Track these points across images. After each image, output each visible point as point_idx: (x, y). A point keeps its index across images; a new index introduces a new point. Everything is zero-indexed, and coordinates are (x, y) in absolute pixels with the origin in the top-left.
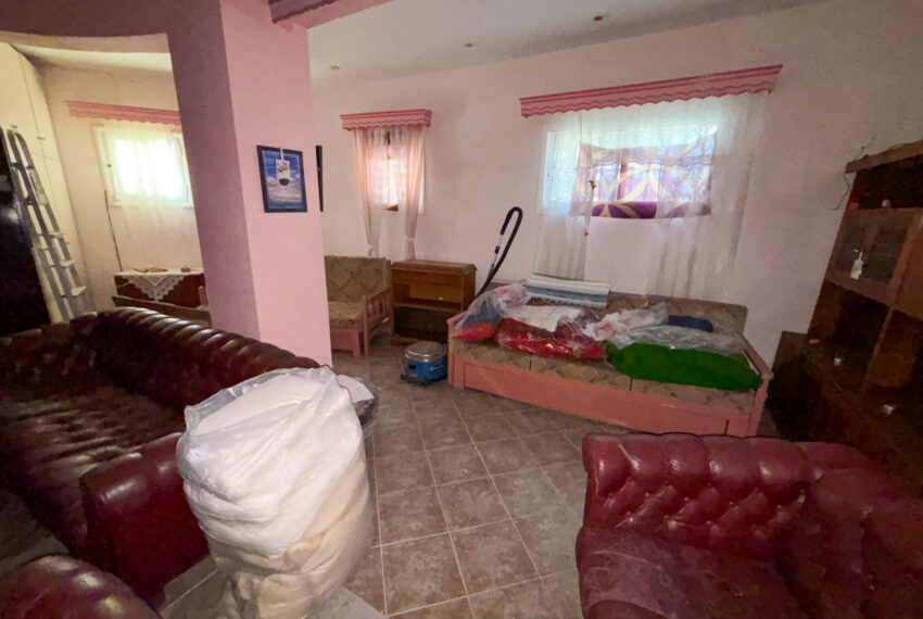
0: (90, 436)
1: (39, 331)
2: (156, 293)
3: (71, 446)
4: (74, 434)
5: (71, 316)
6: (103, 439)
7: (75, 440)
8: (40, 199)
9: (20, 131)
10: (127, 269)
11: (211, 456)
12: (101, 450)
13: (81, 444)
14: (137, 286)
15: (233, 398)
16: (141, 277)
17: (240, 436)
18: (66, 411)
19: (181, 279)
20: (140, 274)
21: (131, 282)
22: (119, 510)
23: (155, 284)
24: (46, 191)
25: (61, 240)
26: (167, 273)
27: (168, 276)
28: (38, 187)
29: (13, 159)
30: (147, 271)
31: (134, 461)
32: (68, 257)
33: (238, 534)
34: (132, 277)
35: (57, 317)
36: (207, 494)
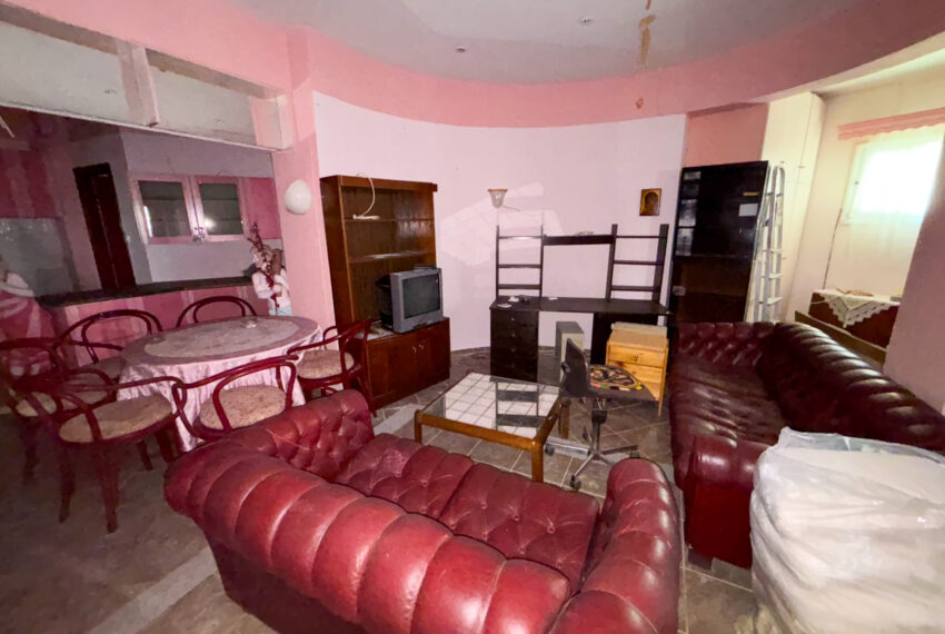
0: (725, 416)
1: (732, 325)
2: (848, 317)
3: (710, 415)
4: (716, 408)
5: (760, 320)
6: (729, 422)
7: (714, 412)
8: (776, 222)
9: (785, 166)
10: (830, 288)
11: (778, 479)
12: (724, 429)
13: (715, 416)
14: (831, 306)
15: (846, 449)
16: (839, 298)
17: (814, 481)
18: (720, 389)
19: (886, 308)
20: (840, 294)
21: (827, 300)
22: (705, 472)
23: (851, 308)
24: (784, 215)
25: (779, 256)
26: (870, 299)
27: (870, 302)
28: (779, 211)
29: (769, 190)
30: (849, 292)
31: (730, 446)
32: (778, 271)
33: (774, 569)
34: (830, 297)
35: (750, 319)
36: (763, 511)
